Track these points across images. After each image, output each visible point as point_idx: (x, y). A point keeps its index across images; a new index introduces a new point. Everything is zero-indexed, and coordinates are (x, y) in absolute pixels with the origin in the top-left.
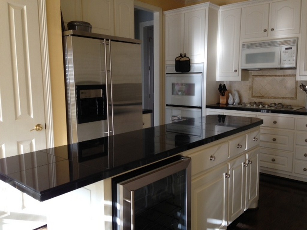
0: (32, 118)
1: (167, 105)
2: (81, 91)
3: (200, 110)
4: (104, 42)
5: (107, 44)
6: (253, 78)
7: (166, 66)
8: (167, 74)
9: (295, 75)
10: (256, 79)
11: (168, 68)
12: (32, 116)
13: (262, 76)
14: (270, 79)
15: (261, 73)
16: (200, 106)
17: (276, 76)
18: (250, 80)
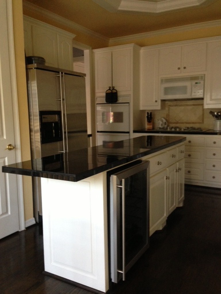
0: (5, 139)
1: (98, 132)
2: (43, 116)
3: (128, 134)
4: (59, 74)
5: (62, 76)
6: (169, 108)
7: (96, 97)
8: (97, 104)
9: (202, 105)
10: (172, 108)
11: (98, 99)
12: (5, 137)
13: (176, 105)
14: (183, 108)
15: (175, 103)
16: (128, 131)
17: (187, 105)
18: (167, 109)
